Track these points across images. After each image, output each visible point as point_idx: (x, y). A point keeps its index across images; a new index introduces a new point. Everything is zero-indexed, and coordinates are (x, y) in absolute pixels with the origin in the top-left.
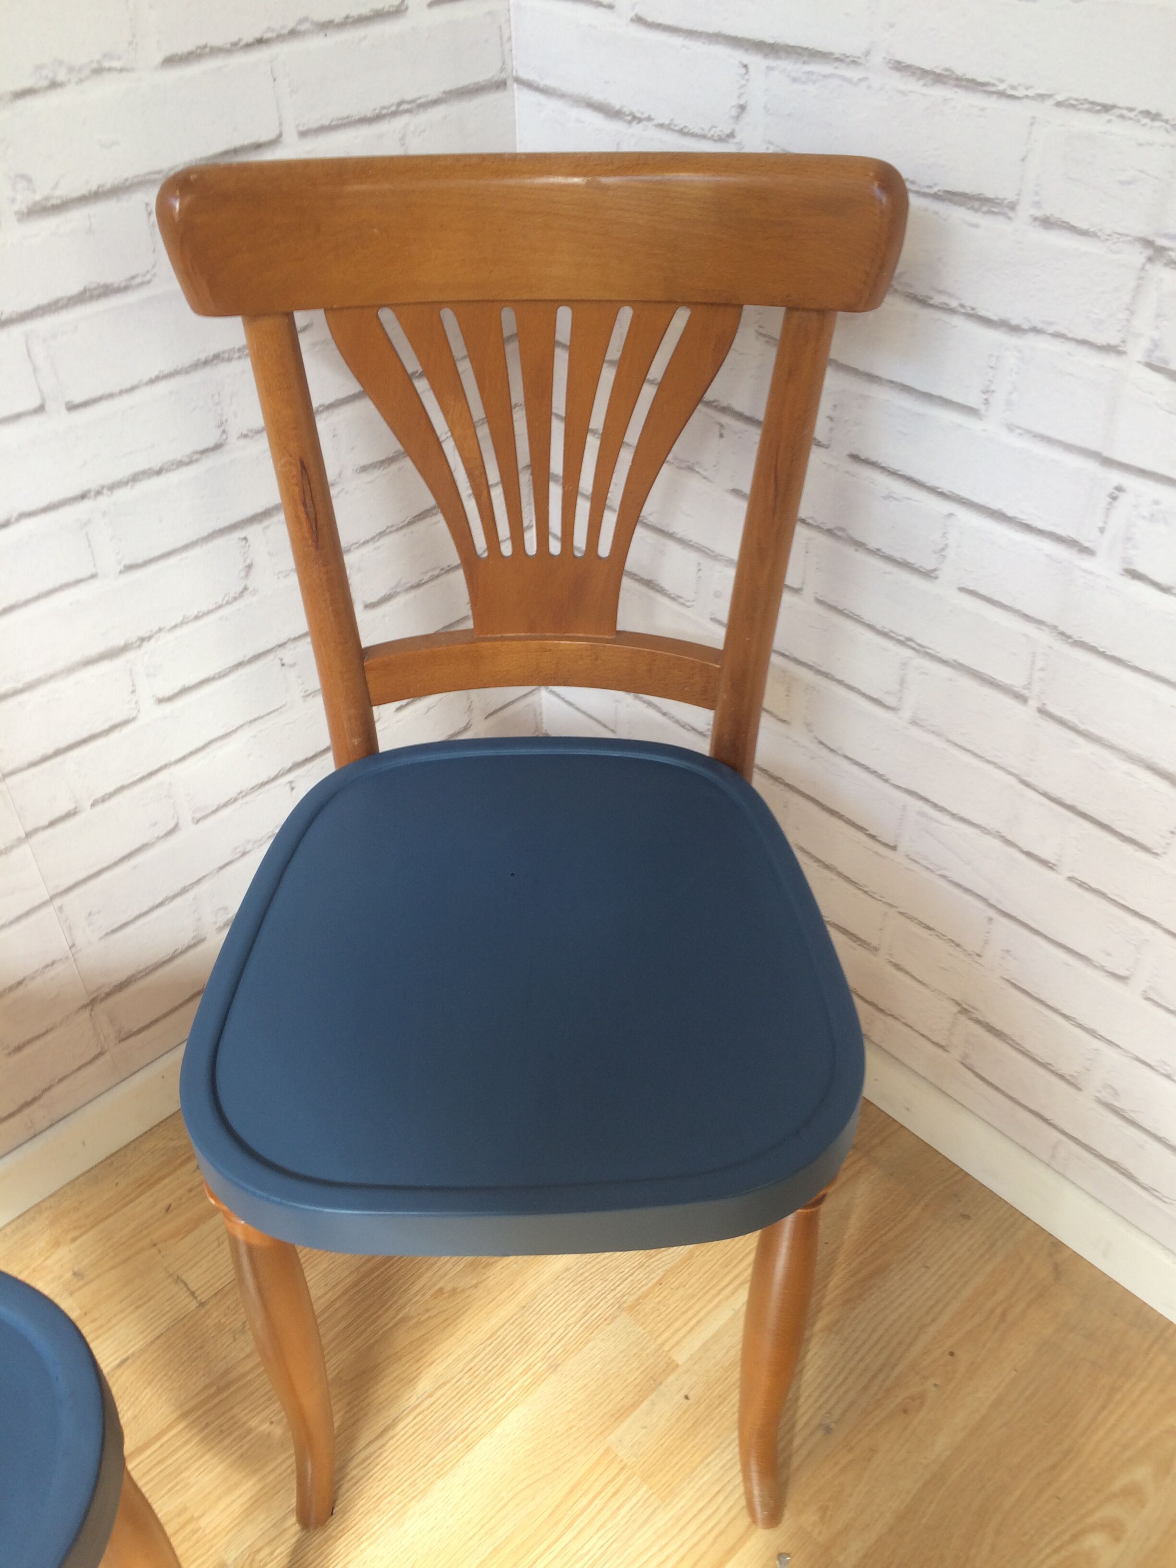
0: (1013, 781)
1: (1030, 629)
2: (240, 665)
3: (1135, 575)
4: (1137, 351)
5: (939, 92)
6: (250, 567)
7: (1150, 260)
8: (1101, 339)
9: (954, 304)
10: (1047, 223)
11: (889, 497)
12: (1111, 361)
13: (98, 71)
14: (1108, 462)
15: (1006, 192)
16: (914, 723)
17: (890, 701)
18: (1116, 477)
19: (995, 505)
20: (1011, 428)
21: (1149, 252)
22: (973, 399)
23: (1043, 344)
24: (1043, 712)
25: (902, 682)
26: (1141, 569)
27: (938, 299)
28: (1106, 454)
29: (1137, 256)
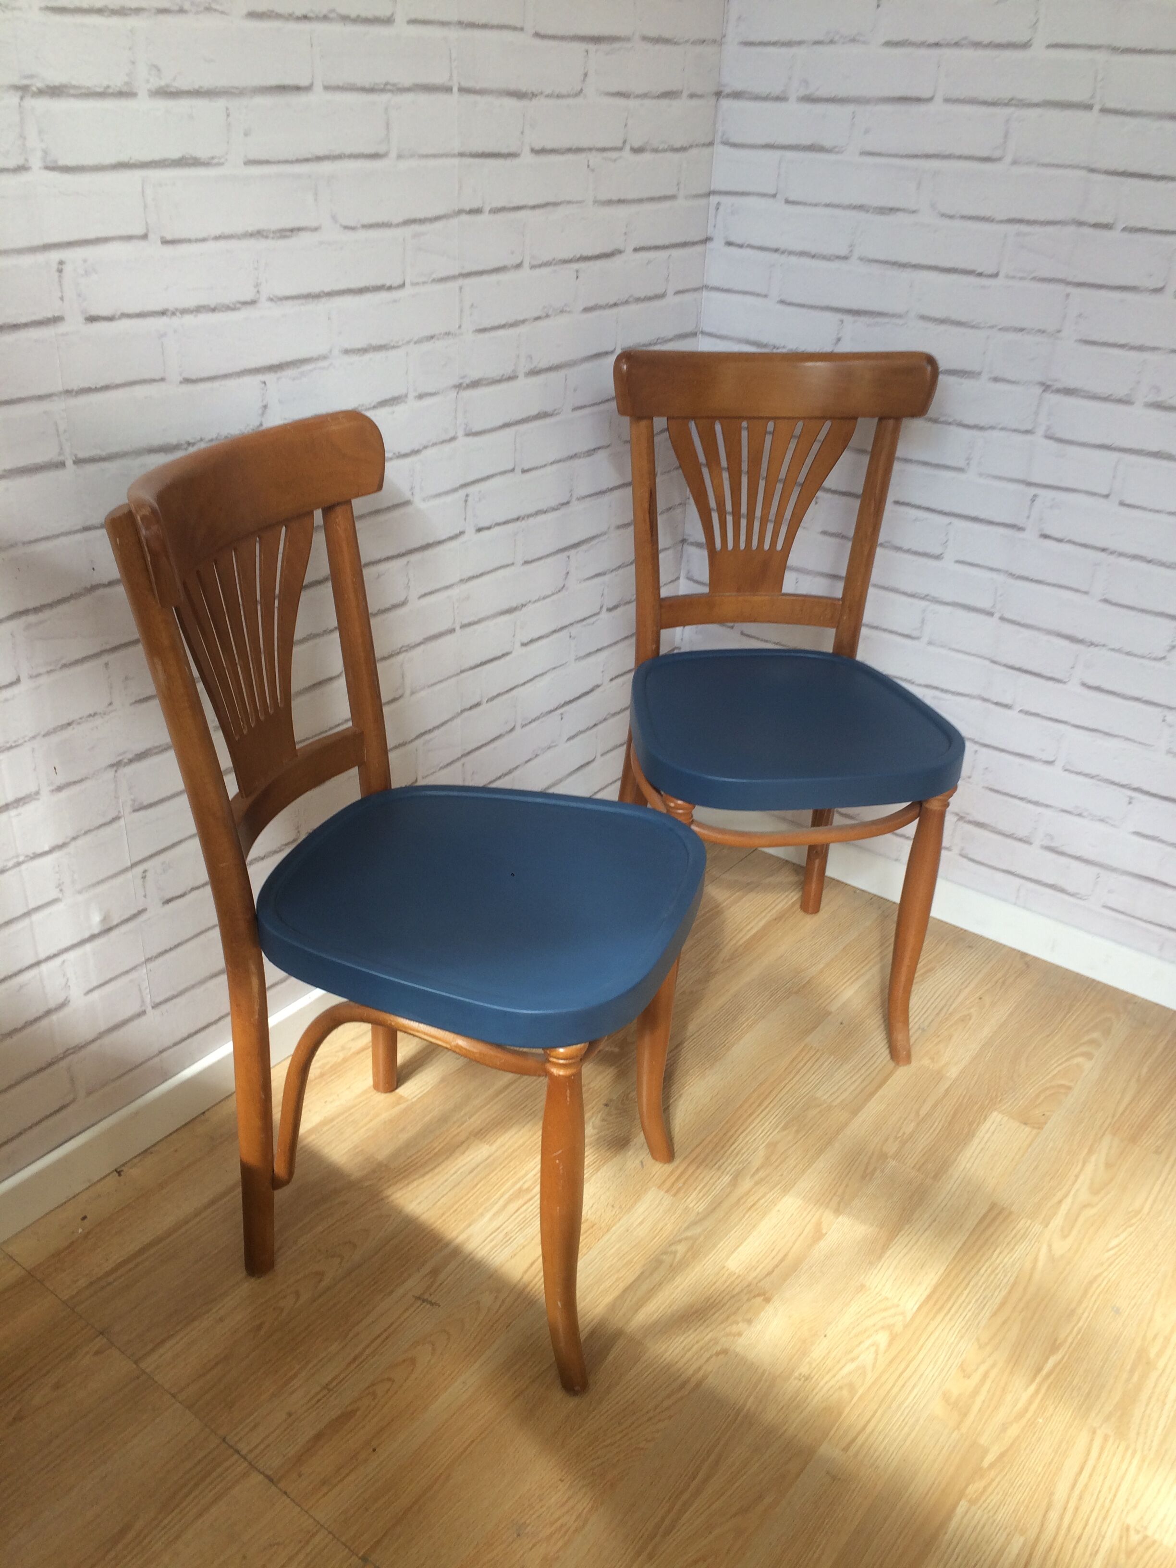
0: (987, 663)
1: (994, 575)
2: (555, 631)
3: (1045, 536)
4: (1041, 431)
5: (942, 328)
6: (568, 573)
7: (1044, 391)
8: (1024, 428)
9: (950, 420)
10: (996, 380)
11: (916, 520)
12: (1028, 437)
13: (562, 311)
14: (1030, 484)
15: (976, 368)
16: (930, 643)
17: (915, 634)
18: (1033, 491)
19: (973, 514)
20: (981, 475)
21: (1043, 388)
22: (961, 464)
23: (995, 434)
24: (1002, 619)
25: (923, 621)
26: (1048, 532)
27: (942, 419)
28: (1029, 480)
29: (1038, 390)
